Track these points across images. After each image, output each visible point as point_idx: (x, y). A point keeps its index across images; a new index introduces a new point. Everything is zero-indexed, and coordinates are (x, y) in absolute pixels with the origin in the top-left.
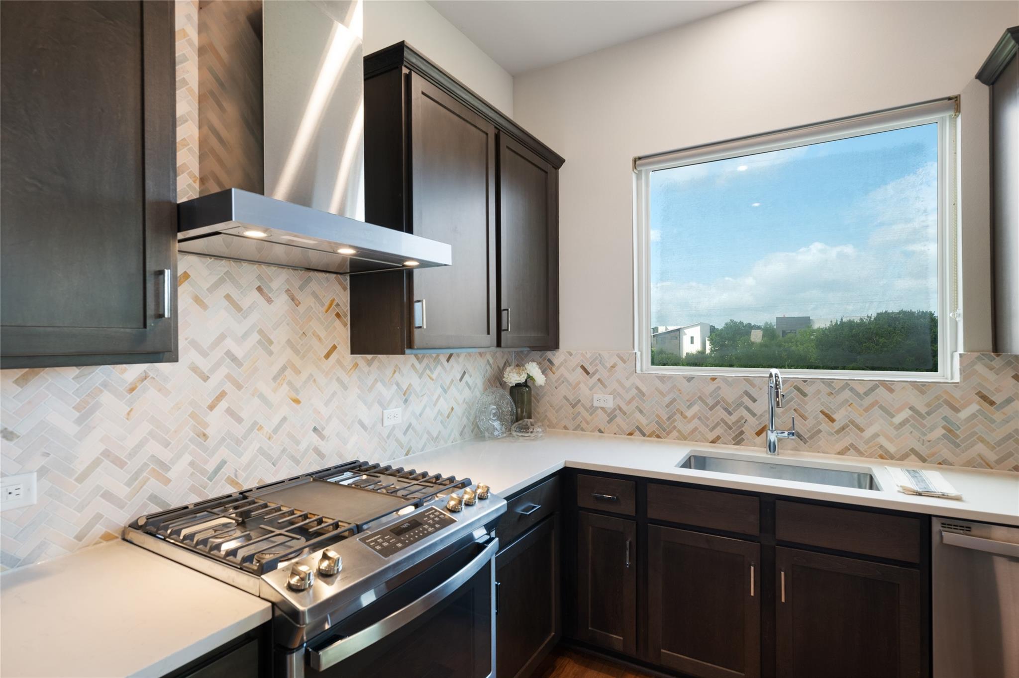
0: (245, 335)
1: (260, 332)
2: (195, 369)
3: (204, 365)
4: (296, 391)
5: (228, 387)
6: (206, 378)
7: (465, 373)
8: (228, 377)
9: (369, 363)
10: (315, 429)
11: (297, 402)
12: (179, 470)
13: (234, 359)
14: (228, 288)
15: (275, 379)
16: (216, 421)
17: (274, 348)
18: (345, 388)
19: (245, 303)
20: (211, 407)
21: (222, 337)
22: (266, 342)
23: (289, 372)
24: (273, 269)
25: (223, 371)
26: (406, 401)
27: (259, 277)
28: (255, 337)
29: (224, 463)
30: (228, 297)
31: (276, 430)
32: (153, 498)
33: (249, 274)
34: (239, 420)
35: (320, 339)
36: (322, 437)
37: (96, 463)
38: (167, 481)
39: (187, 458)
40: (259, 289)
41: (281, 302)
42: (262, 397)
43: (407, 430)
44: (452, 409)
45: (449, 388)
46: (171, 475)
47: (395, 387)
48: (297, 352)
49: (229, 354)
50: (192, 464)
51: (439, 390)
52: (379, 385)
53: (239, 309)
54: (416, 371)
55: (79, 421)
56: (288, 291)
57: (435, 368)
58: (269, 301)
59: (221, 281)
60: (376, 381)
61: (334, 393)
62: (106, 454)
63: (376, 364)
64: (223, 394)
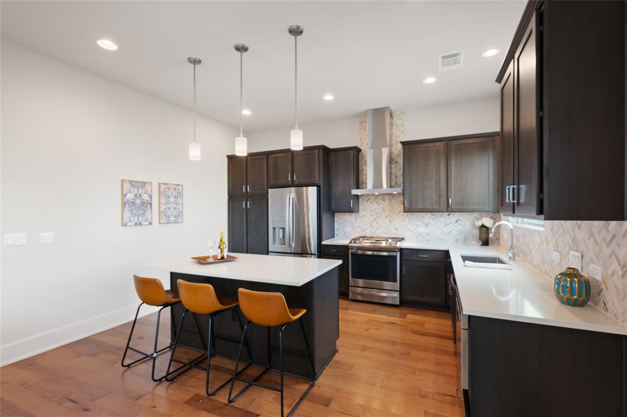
0: (380, 209)
1: (383, 208)
2: (370, 214)
3: (372, 214)
4: (391, 220)
5: (376, 218)
6: (372, 216)
7: (458, 220)
8: (376, 216)
9: (412, 215)
10: (396, 229)
11: (391, 222)
12: (368, 231)
13: (377, 213)
14: (377, 200)
15: (386, 217)
16: (374, 224)
17: (386, 211)
18: (404, 220)
19: (379, 203)
20: (373, 221)
21: (375, 209)
22: (384, 210)
23: (389, 216)
24: (386, 195)
25: (375, 215)
26: (426, 226)
27: (383, 197)
28: (382, 209)
29: (375, 232)
30: (377, 202)
31: (386, 227)
32: (364, 234)
33: (381, 198)
34: (378, 224)
35: (397, 209)
36: (398, 231)
37: (357, 227)
38: (366, 232)
39: (369, 229)
40: (383, 200)
41: (387, 202)
42: (383, 221)
43: (427, 234)
44: (451, 232)
45: (448, 224)
46: (367, 231)
47: (422, 222)
48: (391, 212)
49: (376, 212)
50: (370, 231)
51: (443, 225)
52: (416, 221)
53: (378, 204)
54: (431, 218)
55: (355, 221)
56: (389, 200)
57: (441, 217)
58: (385, 202)
59: (375, 199)
60: (414, 220)
61: (401, 222)
62: (358, 226)
63: (414, 215)
64: (375, 219)
